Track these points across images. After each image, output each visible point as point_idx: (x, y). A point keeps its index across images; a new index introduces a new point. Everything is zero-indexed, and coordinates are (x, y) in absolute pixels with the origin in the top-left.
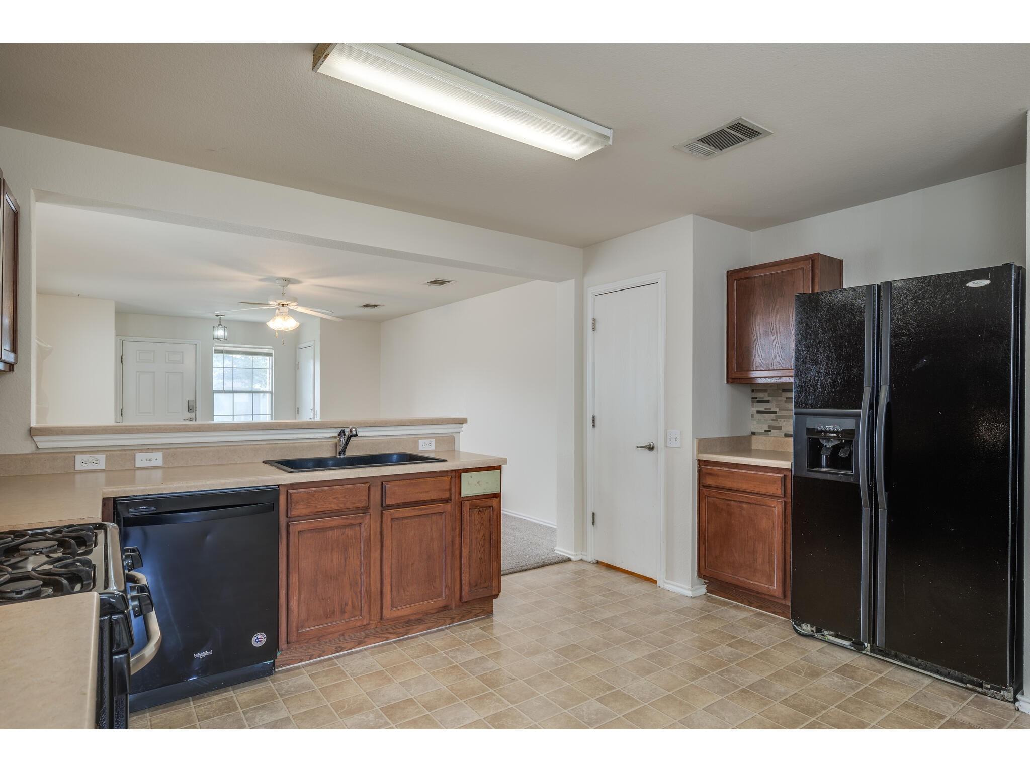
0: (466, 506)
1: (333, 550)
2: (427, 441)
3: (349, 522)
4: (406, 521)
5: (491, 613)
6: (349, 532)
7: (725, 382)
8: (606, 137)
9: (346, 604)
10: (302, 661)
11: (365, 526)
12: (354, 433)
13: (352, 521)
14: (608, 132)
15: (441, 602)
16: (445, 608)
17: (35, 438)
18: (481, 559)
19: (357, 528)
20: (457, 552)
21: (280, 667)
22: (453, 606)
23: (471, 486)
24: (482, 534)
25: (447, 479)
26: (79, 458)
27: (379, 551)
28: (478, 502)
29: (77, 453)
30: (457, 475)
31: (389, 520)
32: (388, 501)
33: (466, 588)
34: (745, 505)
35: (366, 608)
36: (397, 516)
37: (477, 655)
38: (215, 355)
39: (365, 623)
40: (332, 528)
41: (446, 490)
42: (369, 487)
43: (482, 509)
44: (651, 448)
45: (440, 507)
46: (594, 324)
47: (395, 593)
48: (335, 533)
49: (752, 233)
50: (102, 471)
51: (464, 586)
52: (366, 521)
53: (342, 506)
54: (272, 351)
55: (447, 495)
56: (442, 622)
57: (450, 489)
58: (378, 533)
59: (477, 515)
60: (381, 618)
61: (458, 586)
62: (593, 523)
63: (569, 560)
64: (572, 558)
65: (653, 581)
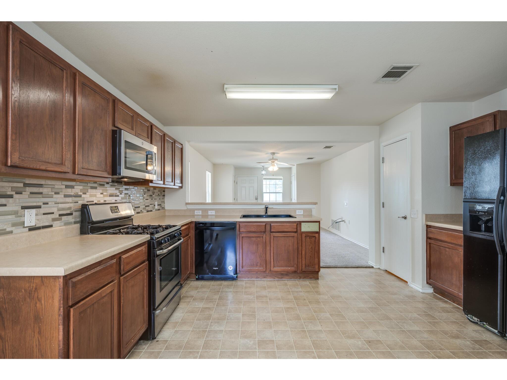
0: (304, 235)
1: (253, 244)
2: (300, 211)
3: (258, 236)
4: (279, 238)
5: (318, 279)
6: (258, 239)
7: (449, 185)
8: (336, 89)
9: (258, 263)
10: (245, 278)
11: (264, 238)
12: (267, 207)
13: (259, 236)
14: (336, 87)
15: (293, 269)
16: (295, 272)
17: (187, 206)
18: (310, 256)
19: (261, 238)
20: (300, 252)
21: (238, 279)
22: (299, 272)
23: (305, 228)
24: (311, 247)
25: (295, 224)
26: (196, 211)
27: (269, 247)
28: (309, 234)
30: (299, 223)
31: (273, 237)
32: (272, 231)
33: (304, 266)
34: (447, 249)
35: (264, 266)
36: (275, 236)
37: (300, 290)
38: (264, 180)
39: (264, 270)
40: (253, 237)
41: (295, 228)
42: (265, 225)
43: (311, 237)
44: (405, 218)
45: (293, 234)
46: (383, 160)
47: (275, 263)
48: (254, 239)
49: (473, 102)
50: (201, 215)
51: (303, 265)
52: (264, 236)
53: (256, 230)
54: (282, 178)
55: (295, 230)
56: (296, 277)
57: (297, 228)
58: (269, 241)
59: (308, 239)
60: (270, 270)
61: (301, 265)
62: (383, 252)
63: (373, 267)
64: (374, 266)
65: (407, 282)
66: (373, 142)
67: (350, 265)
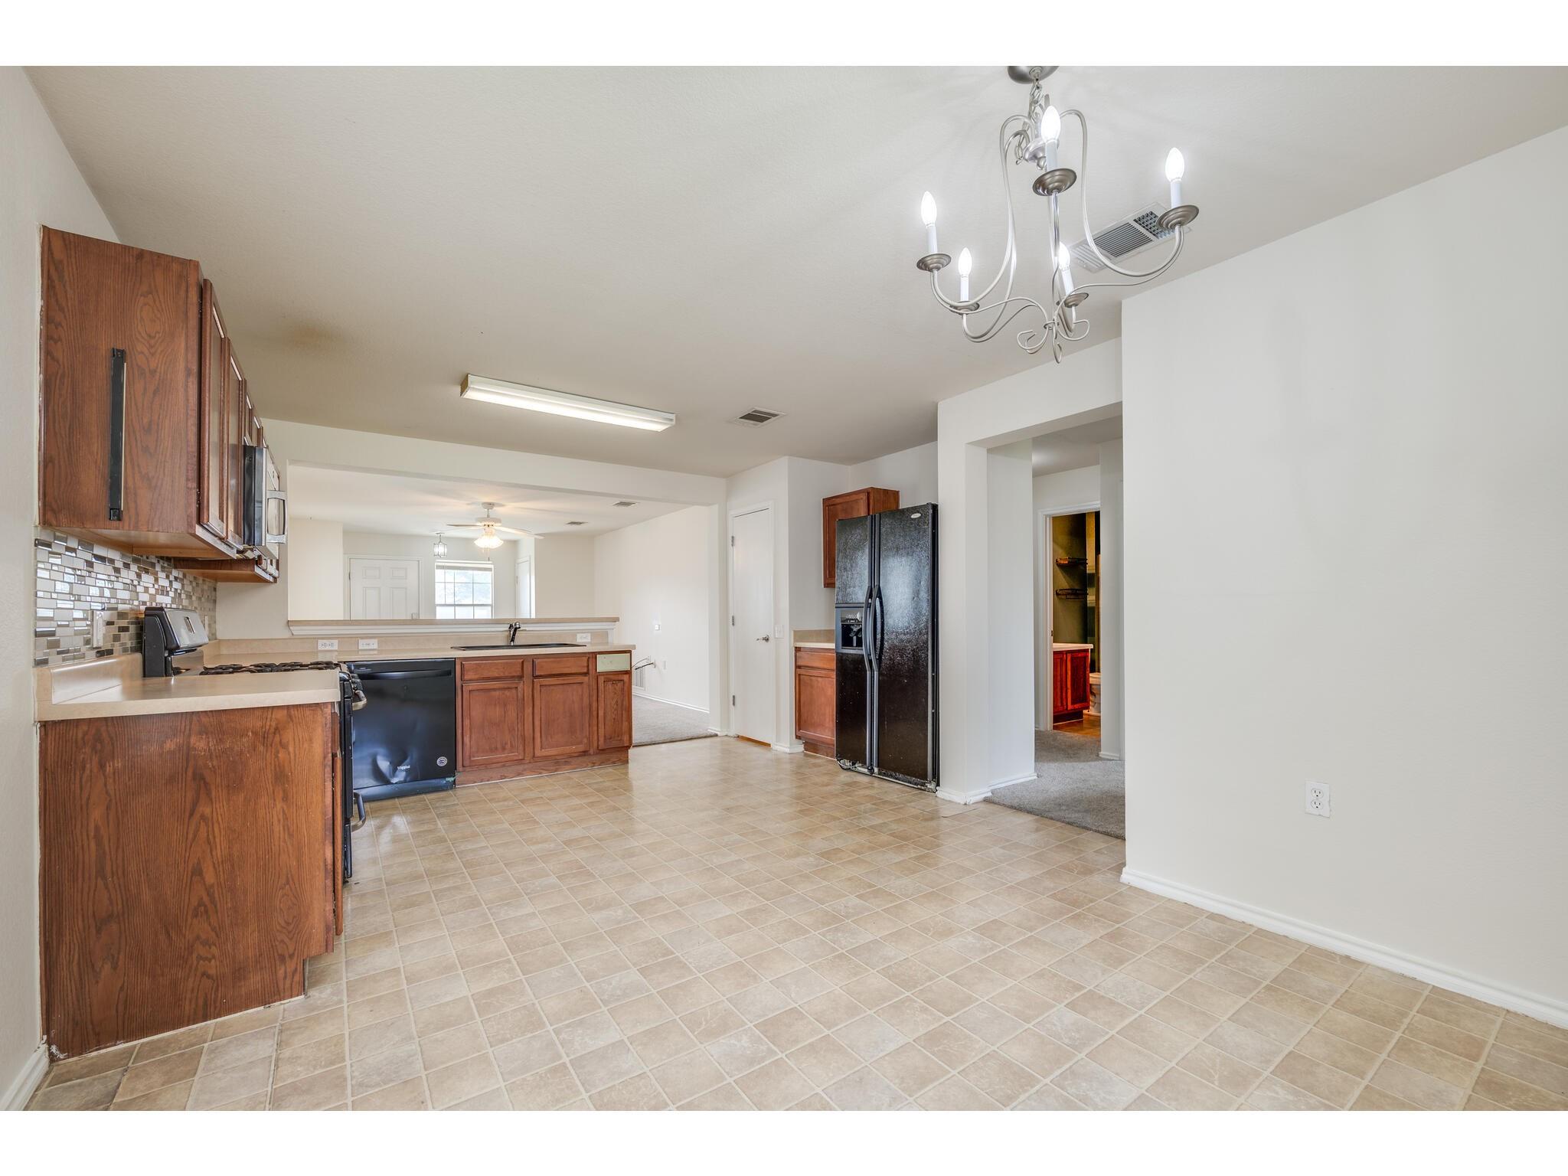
0: (601, 679)
1: (495, 705)
2: (584, 635)
3: (506, 686)
4: (552, 688)
5: (627, 762)
6: (507, 693)
7: (823, 586)
8: (671, 420)
9: (506, 744)
10: (475, 782)
11: (520, 689)
12: (518, 626)
13: (510, 686)
14: (673, 417)
15: (581, 748)
16: (585, 753)
17: (291, 628)
18: (614, 719)
19: (514, 691)
20: (595, 713)
21: (459, 785)
22: (591, 752)
23: (604, 665)
24: (615, 700)
25: (585, 659)
26: (320, 642)
27: (531, 708)
28: (612, 677)
29: (318, 638)
30: (593, 656)
31: (539, 686)
32: (538, 673)
33: (602, 739)
34: (820, 679)
35: (521, 748)
36: (544, 684)
39: (520, 758)
40: (494, 690)
41: (584, 667)
42: (523, 662)
43: (614, 682)
44: (767, 640)
45: (580, 679)
46: (733, 541)
47: (544, 739)
48: (497, 693)
49: (849, 467)
50: (336, 651)
51: (600, 739)
52: (520, 687)
53: (502, 674)
54: (492, 566)
55: (585, 671)
56: (585, 765)
57: (588, 666)
58: (530, 697)
59: (610, 686)
60: (534, 756)
61: (596, 738)
62: (734, 704)
63: (716, 735)
64: (718, 733)
65: (769, 745)
66: (716, 507)
67: (678, 737)
